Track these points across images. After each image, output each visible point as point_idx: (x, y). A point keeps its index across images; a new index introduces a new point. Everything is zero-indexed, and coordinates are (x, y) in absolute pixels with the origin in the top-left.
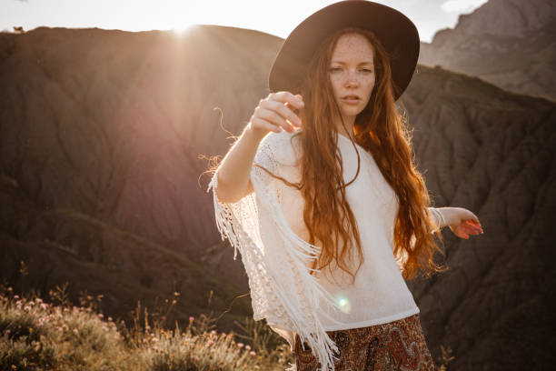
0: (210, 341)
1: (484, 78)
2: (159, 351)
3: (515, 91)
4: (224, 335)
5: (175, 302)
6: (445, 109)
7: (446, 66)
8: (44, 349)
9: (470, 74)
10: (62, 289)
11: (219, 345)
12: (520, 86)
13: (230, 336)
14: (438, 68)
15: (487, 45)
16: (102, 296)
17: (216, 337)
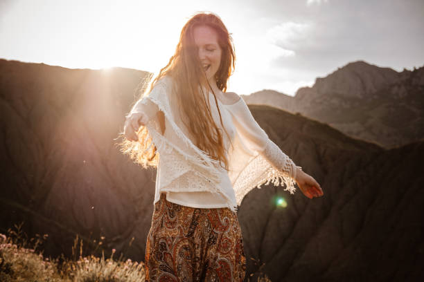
0: (126, 267)
1: (332, 125)
2: (90, 270)
3: (354, 137)
4: (137, 263)
5: (100, 243)
6: (301, 144)
7: (305, 114)
8: (5, 263)
9: (322, 121)
10: (18, 226)
11: (132, 271)
12: (358, 134)
13: (141, 265)
14: (298, 114)
15: (335, 101)
16: (47, 235)
17: (131, 264)
